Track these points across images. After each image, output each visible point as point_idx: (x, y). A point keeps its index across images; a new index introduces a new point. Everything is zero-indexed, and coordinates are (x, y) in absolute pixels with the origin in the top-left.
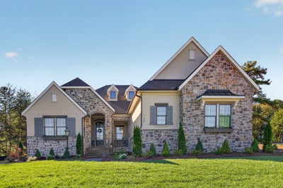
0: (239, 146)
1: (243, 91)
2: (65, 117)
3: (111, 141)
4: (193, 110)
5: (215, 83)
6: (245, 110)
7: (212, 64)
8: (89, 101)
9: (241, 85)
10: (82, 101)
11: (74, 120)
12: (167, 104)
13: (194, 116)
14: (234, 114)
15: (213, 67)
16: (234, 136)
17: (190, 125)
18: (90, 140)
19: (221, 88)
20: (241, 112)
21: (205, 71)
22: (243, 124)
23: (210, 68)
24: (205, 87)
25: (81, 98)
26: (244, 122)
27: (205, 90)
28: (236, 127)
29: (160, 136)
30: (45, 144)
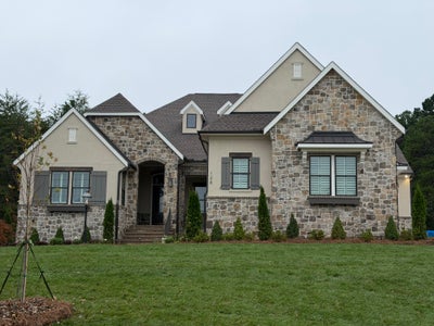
0: (375, 229)
1: (378, 134)
2: (89, 170)
3: (174, 215)
4: (289, 165)
5: (327, 121)
6: (383, 165)
7: (321, 91)
8: (137, 139)
9: (373, 124)
10: (123, 138)
11: (103, 175)
12: (251, 154)
13: (291, 176)
14: (362, 172)
15: (323, 95)
16: (363, 211)
17: (284, 190)
18: (135, 213)
19: (337, 128)
20: (375, 169)
21: (310, 102)
22: (379, 191)
23: (318, 97)
24: (309, 128)
25: (122, 134)
26: (380, 187)
27: (310, 133)
28: (366, 195)
29: (237, 208)
30: (50, 218)
